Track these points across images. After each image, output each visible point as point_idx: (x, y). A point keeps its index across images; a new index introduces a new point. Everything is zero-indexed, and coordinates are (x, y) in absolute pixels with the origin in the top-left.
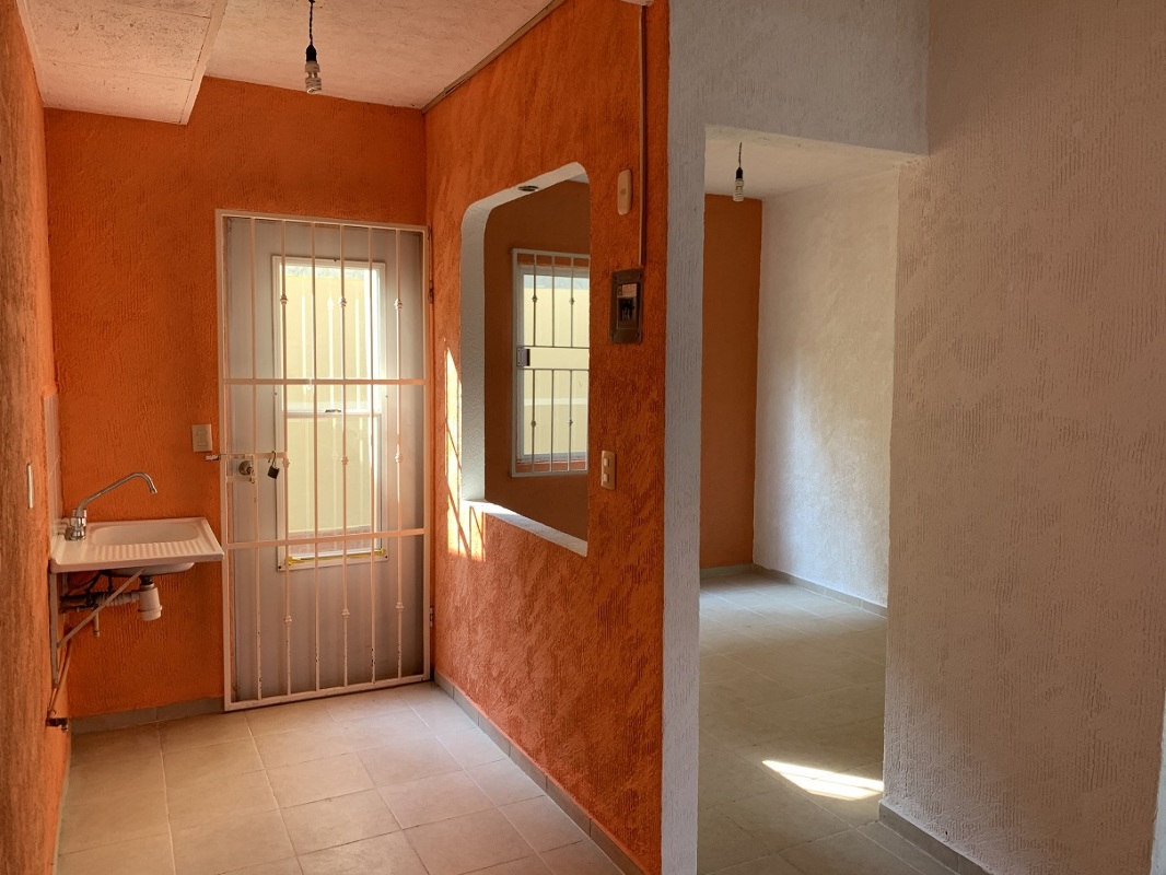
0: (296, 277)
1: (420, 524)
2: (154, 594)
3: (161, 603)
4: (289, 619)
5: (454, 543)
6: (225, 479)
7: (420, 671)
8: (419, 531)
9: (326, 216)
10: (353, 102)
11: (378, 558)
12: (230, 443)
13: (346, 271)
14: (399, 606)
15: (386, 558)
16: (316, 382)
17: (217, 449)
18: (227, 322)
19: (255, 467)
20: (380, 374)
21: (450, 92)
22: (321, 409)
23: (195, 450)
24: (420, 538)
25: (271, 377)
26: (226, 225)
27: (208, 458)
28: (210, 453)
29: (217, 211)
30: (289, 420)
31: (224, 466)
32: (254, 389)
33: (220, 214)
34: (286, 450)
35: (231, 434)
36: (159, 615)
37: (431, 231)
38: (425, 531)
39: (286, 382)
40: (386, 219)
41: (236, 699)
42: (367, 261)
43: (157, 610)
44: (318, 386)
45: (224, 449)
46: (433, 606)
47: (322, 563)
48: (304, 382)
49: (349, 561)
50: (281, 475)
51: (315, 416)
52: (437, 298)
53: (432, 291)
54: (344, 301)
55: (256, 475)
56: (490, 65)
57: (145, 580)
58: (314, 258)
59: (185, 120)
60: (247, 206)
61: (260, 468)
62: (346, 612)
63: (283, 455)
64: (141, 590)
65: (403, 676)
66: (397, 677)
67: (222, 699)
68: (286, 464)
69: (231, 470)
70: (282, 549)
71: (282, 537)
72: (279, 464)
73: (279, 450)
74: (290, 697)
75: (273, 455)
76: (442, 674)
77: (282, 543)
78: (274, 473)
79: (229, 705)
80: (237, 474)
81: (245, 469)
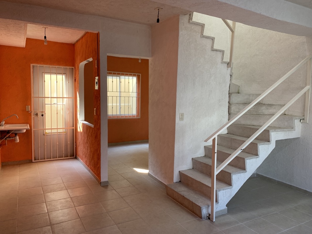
0: (47, 77)
1: (73, 127)
2: (18, 137)
3: (19, 139)
4: (46, 144)
5: (79, 130)
6: (32, 116)
7: (74, 156)
8: (73, 128)
9: (54, 65)
10: (59, 43)
11: (64, 133)
12: (34, 109)
13: (57, 76)
14: (69, 143)
15: (66, 134)
16: (51, 98)
17: (31, 111)
18: (33, 85)
19: (39, 114)
20: (65, 96)
21: (77, 41)
22: (52, 103)
23: (27, 110)
24: (73, 129)
25: (42, 97)
26: (33, 67)
27: (29, 112)
28: (30, 111)
29: (31, 64)
30: (46, 105)
31: (32, 114)
32: (39, 99)
33: (32, 65)
34: (45, 111)
35: (34, 107)
36: (18, 142)
37: (75, 68)
38: (74, 128)
39: (45, 97)
40: (66, 65)
41: (35, 160)
42: (62, 74)
43: (18, 141)
44: (52, 99)
45: (32, 110)
46: (76, 143)
47: (52, 134)
48: (49, 98)
49: (58, 133)
50: (44, 116)
51: (51, 104)
52: (76, 81)
53: (75, 79)
54: (57, 82)
55: (39, 116)
56: (82, 37)
57: (16, 134)
58: (51, 73)
59: (25, 47)
60: (37, 63)
61: (40, 115)
62: (58, 143)
63: (44, 112)
64: (15, 137)
65: (70, 157)
66: (68, 157)
67: (32, 160)
68: (45, 114)
69: (34, 115)
70: (44, 130)
71: (44, 128)
72: (44, 114)
73: (44, 111)
74: (46, 160)
75: (42, 112)
76: (77, 156)
77: (44, 129)
78: (42, 115)
79: (33, 161)
80: (35, 115)
81: (37, 115)
